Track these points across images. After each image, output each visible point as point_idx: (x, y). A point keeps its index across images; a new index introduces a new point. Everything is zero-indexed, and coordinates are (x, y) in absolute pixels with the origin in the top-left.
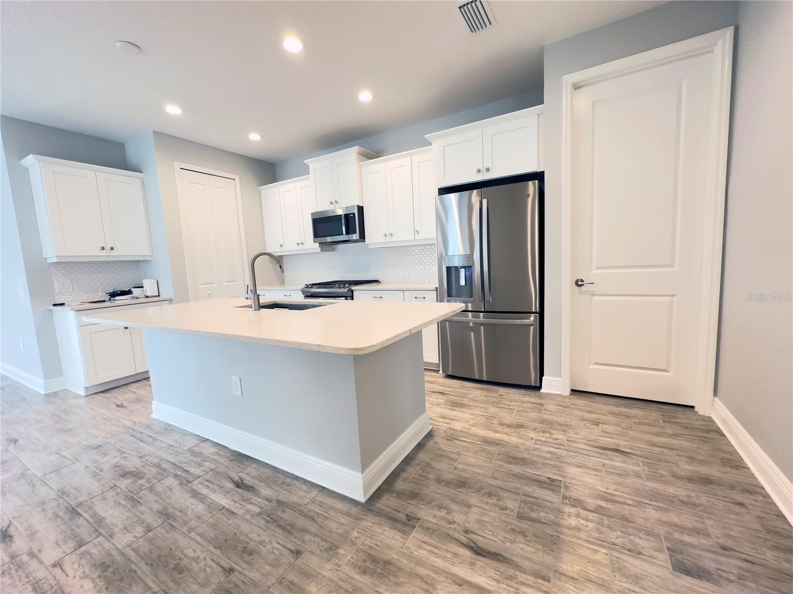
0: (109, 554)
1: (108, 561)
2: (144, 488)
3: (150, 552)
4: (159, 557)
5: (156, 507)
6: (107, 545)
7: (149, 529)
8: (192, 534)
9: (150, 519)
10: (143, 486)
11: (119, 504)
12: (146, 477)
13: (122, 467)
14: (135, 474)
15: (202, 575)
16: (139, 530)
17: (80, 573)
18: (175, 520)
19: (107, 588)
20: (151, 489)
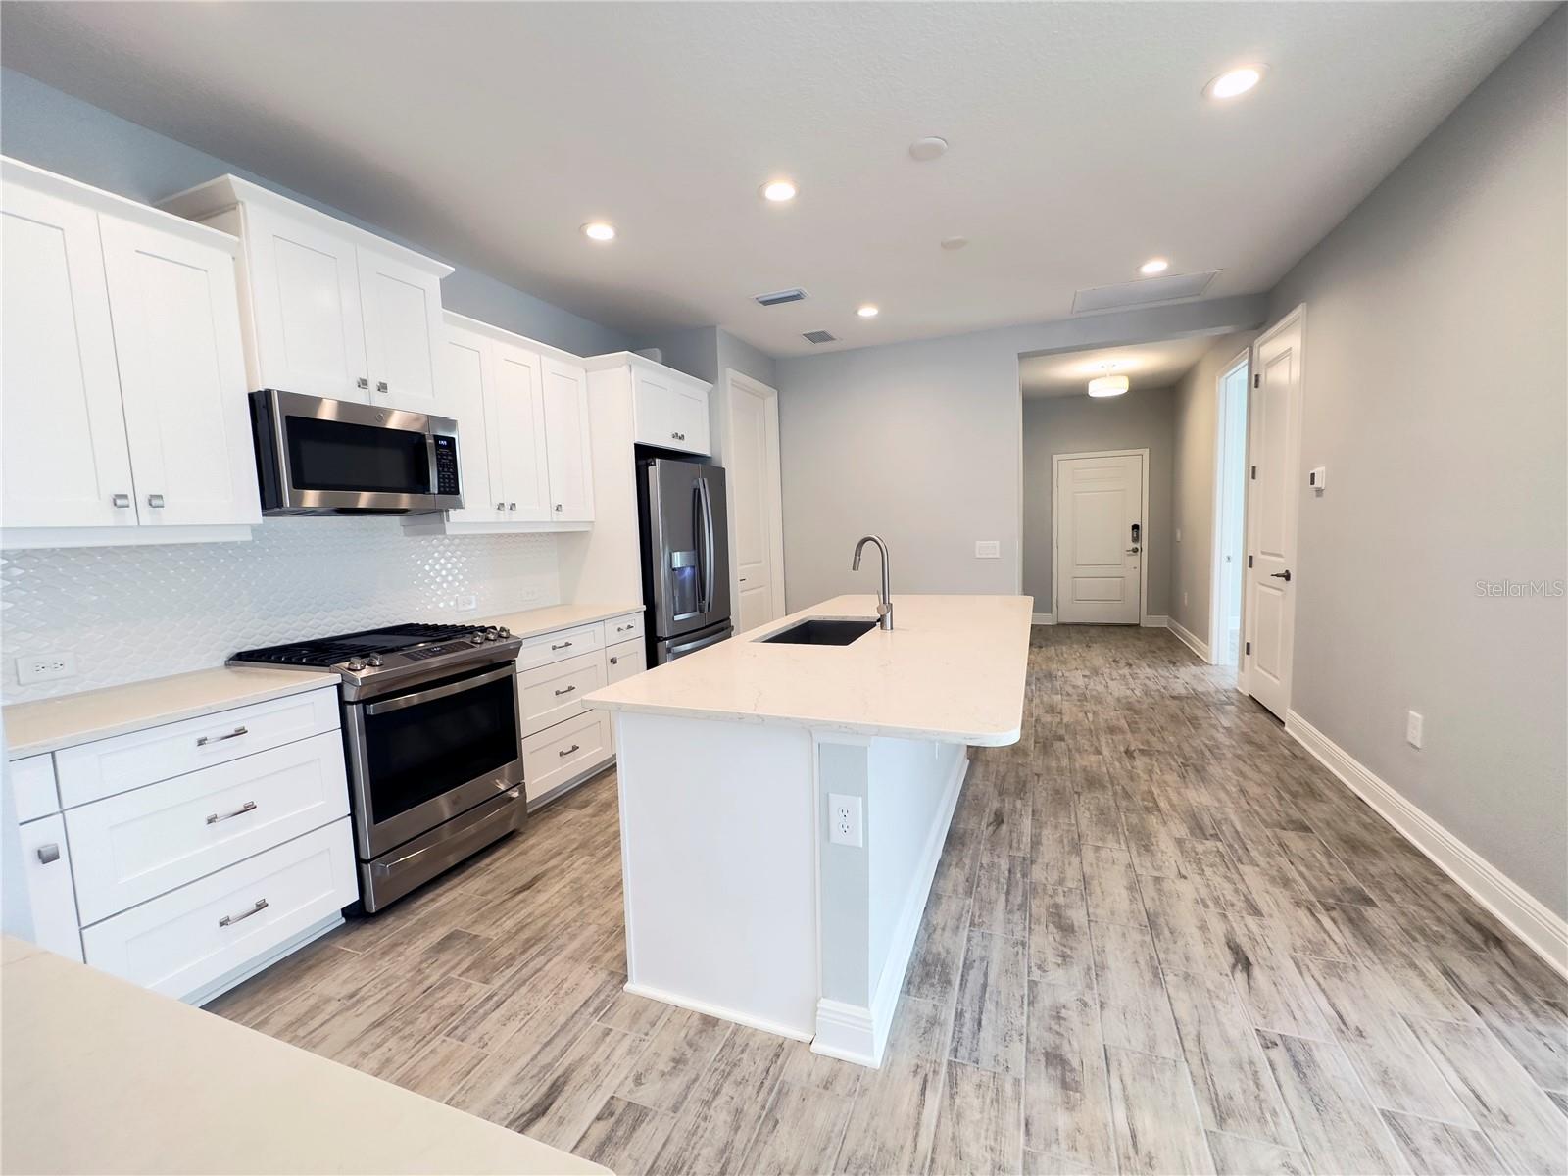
0: (1139, 854)
1: (1142, 850)
2: (1066, 889)
3: (1109, 833)
4: (1106, 826)
5: (1075, 860)
6: (1136, 861)
7: (1097, 848)
8: (1073, 822)
9: (1088, 853)
10: (1064, 892)
11: (1103, 892)
12: (1052, 901)
13: (1061, 948)
14: (1057, 920)
15: (1092, 801)
16: (1104, 854)
17: (1165, 858)
18: (1073, 839)
19: (1151, 834)
20: (1061, 881)
